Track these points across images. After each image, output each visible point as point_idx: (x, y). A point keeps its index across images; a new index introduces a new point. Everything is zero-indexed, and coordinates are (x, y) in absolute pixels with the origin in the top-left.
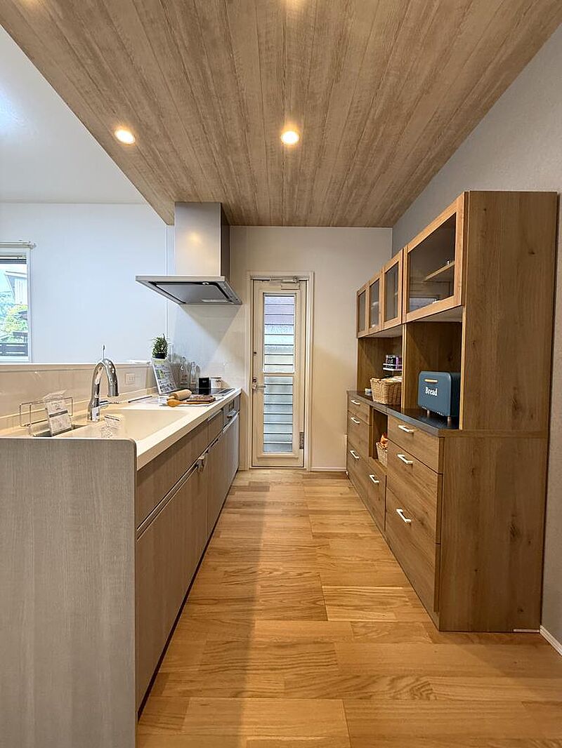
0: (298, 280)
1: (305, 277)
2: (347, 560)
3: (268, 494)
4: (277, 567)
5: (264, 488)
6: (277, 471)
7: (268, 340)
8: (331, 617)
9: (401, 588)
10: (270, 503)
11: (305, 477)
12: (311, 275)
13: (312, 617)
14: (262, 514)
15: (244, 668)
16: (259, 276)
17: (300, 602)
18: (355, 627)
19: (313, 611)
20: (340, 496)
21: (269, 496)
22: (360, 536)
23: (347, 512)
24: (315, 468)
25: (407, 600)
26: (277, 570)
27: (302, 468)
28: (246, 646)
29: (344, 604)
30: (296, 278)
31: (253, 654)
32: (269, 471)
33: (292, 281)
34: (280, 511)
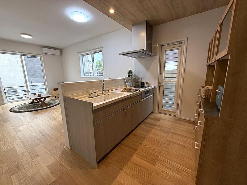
0: (180, 43)
1: (183, 40)
2: (174, 152)
3: (158, 122)
4: (148, 145)
5: (158, 120)
6: (166, 115)
7: (166, 68)
8: (156, 166)
9: (191, 171)
10: (157, 125)
11: (176, 120)
12: (186, 39)
13: (150, 163)
14: (152, 128)
15: (125, 165)
16: (164, 44)
17: (149, 157)
18: (163, 172)
19: (152, 161)
20: (186, 130)
21: (158, 123)
22: (185, 146)
23: (186, 137)
24: (182, 117)
25: (190, 175)
26: (148, 146)
27: (177, 116)
28: (128, 160)
29: (163, 164)
30: (179, 42)
31: (129, 163)
32: (163, 115)
33: (177, 43)
34: (159, 129)
